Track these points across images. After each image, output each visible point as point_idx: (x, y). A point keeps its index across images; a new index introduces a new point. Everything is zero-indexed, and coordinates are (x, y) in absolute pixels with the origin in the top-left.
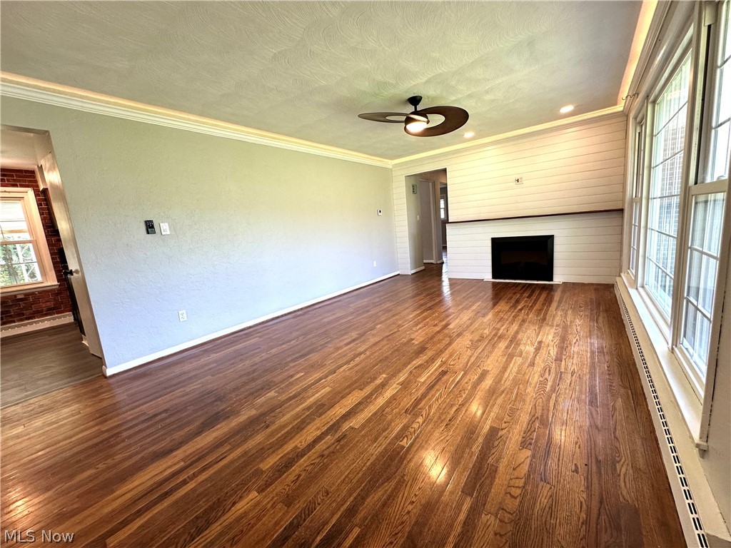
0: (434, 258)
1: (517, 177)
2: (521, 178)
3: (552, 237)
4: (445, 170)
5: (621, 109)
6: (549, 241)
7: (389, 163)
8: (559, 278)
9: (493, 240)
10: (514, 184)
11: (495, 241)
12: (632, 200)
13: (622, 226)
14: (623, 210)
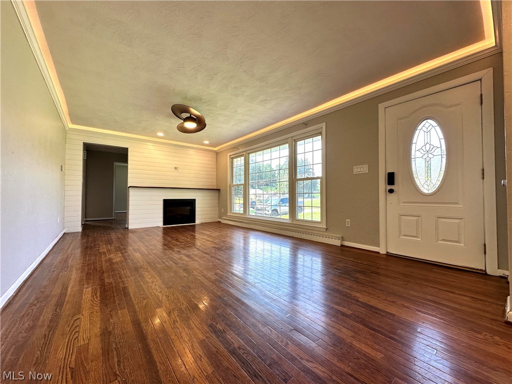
1: (176, 166)
6: (193, 202)
7: (69, 126)
10: (174, 170)
11: (165, 201)
12: (230, 185)
13: (219, 196)
14: (220, 190)
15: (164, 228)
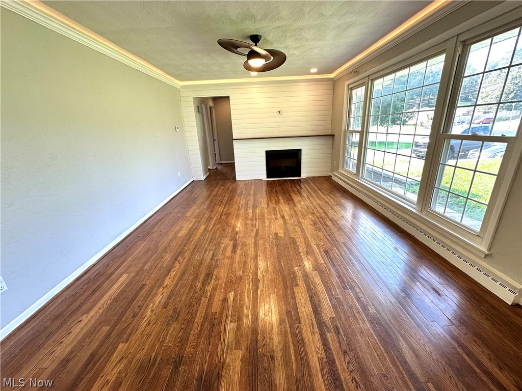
0: (211, 164)
1: (279, 110)
2: (281, 111)
3: (301, 150)
4: (229, 97)
5: (333, 77)
6: (299, 152)
7: (179, 84)
8: (304, 174)
9: (266, 151)
10: (276, 114)
11: (268, 153)
12: (345, 131)
13: (333, 144)
14: (334, 135)
15: (267, 181)
